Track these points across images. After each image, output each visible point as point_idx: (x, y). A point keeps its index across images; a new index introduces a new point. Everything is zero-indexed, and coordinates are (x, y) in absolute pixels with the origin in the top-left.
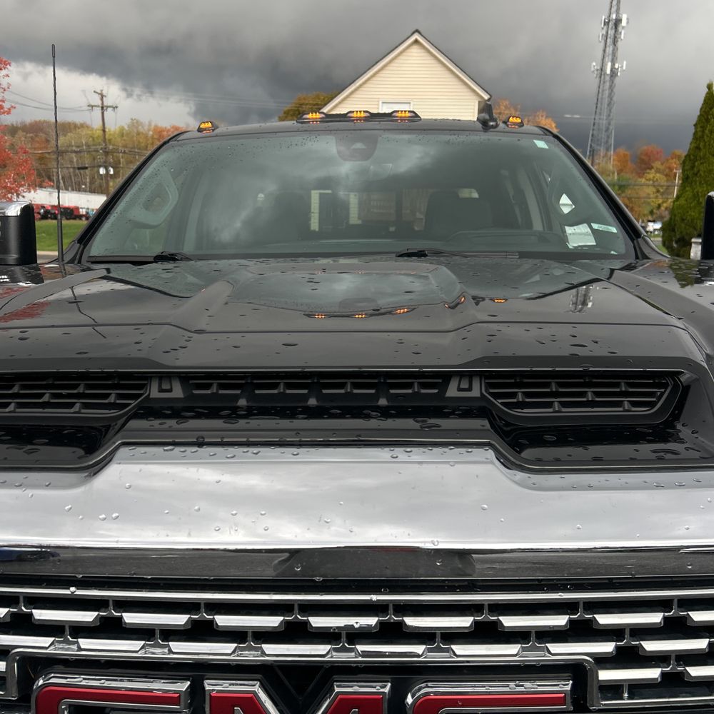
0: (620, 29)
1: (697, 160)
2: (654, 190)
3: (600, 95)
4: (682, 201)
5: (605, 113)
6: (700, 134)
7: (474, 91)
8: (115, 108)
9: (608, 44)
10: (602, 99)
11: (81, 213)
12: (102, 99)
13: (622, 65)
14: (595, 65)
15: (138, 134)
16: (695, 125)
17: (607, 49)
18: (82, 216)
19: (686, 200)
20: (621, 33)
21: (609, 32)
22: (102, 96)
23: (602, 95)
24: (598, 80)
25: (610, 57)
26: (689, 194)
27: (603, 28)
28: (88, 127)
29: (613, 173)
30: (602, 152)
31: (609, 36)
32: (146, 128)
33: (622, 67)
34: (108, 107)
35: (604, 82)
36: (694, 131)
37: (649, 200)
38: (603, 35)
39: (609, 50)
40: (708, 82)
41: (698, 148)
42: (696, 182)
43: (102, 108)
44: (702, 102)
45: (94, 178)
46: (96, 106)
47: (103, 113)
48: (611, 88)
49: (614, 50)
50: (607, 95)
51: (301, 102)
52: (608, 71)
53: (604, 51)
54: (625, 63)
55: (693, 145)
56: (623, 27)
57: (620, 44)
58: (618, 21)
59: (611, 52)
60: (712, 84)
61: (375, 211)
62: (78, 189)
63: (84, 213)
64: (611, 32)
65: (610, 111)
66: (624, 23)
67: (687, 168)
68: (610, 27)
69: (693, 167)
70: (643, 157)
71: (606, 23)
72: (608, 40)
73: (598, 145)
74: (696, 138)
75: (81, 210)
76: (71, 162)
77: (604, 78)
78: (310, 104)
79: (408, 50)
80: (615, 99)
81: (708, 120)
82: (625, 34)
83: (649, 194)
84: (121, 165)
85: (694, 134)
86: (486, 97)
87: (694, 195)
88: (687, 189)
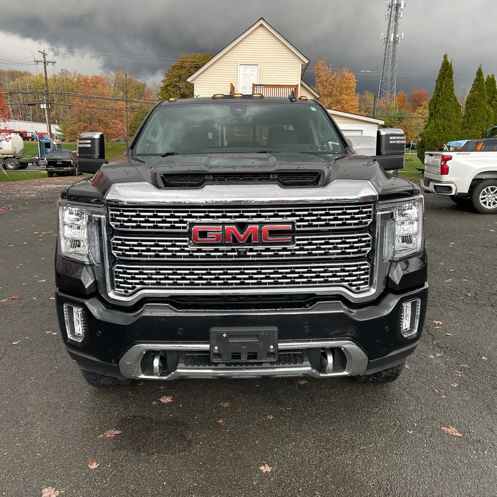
0: (399, 11)
1: (437, 103)
2: (423, 121)
3: (386, 55)
4: (429, 129)
5: (390, 68)
6: (439, 86)
7: (299, 58)
8: (54, 63)
9: (392, 21)
10: (388, 58)
11: (28, 136)
12: (44, 57)
13: (401, 35)
14: (383, 35)
15: (67, 79)
16: (436, 81)
17: (391, 24)
18: (29, 138)
19: (431, 128)
20: (400, 13)
21: (392, 13)
22: (44, 55)
23: (388, 55)
24: (385, 45)
25: (393, 29)
26: (433, 124)
27: (388, 10)
28: (30, 75)
29: (396, 109)
30: (388, 94)
31: (392, 15)
32: (72, 76)
33: (401, 37)
34: (48, 62)
35: (389, 47)
36: (436, 85)
37: (419, 127)
38: (388, 14)
39: (393, 25)
40: (444, 54)
41: (438, 96)
42: (437, 116)
43: (45, 63)
44: (441, 66)
45: (35, 111)
46: (40, 61)
47: (45, 66)
48: (394, 51)
49: (395, 25)
50: (391, 56)
51: (183, 60)
52: (392, 40)
53: (389, 25)
54: (403, 34)
55: (435, 93)
56: (402, 10)
57: (399, 21)
58: (398, 5)
59: (393, 26)
60: (447, 56)
61: (237, 135)
62: (24, 118)
63: (30, 136)
64: (394, 13)
65: (393, 67)
66: (402, 6)
67: (432, 108)
68: (393, 9)
69: (435, 108)
70: (416, 98)
71: (390, 7)
72: (392, 18)
73: (385, 90)
74: (438, 89)
75: (28, 134)
76: (19, 99)
77: (389, 44)
78: (190, 62)
79: (256, 31)
80: (396, 58)
81: (444, 78)
82: (402, 14)
83: (419, 124)
84: (55, 102)
85: (436, 86)
86: (307, 62)
87: (436, 125)
88: (432, 121)
